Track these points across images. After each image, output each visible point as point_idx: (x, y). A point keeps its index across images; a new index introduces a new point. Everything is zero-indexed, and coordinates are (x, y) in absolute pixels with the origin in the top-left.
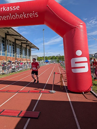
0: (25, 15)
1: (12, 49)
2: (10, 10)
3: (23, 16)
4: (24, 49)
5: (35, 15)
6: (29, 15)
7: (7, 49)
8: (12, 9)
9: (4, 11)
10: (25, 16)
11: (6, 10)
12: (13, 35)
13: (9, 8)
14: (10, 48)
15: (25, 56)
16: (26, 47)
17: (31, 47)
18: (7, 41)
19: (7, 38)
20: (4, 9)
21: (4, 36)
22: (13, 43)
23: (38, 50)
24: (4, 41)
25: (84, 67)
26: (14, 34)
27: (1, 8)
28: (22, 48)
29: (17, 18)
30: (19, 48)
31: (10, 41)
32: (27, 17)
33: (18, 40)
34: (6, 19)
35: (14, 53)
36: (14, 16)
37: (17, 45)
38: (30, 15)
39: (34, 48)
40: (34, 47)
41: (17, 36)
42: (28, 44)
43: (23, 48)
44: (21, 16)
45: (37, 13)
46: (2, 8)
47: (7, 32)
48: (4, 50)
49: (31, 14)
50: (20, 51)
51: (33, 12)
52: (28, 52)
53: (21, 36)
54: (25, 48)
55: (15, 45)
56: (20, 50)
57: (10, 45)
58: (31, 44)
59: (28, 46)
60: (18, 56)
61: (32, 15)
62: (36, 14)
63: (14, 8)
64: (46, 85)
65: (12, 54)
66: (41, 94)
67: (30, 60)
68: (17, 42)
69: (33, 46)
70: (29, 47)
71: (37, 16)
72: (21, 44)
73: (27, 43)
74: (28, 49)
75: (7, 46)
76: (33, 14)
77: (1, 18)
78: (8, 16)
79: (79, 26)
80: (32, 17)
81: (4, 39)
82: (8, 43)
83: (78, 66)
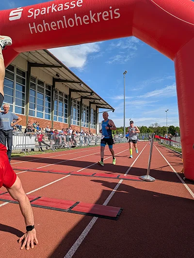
0: (93, 16)
1: (64, 108)
2: (65, 9)
3: (88, 19)
4: (86, 109)
5: (114, 15)
6: (101, 16)
7: (55, 107)
8: (68, 6)
9: (52, 11)
10: (92, 18)
11: (56, 11)
12: (66, 81)
13: (62, 5)
14: (60, 106)
15: (86, 123)
16: (90, 105)
17: (100, 105)
18: (56, 92)
19: (56, 88)
20: (53, 8)
21: (51, 84)
22: (66, 96)
23: (113, 112)
24: (51, 92)
26: (68, 79)
27: (48, 8)
29: (77, 25)
30: (77, 106)
31: (60, 92)
32: (96, 21)
33: (74, 90)
34: (57, 27)
35: (66, 116)
36: (71, 20)
37: (73, 101)
38: (103, 16)
39: (105, 107)
41: (74, 82)
42: (94, 99)
43: (83, 107)
44: (86, 18)
45: (118, 9)
46: (50, 7)
47: (57, 75)
48: (49, 110)
49: (105, 14)
50: (77, 113)
51: (111, 8)
52: (92, 115)
53: (80, 82)
54: (87, 107)
55: (68, 101)
56: (78, 110)
57: (61, 99)
58: (100, 100)
59: (94, 103)
60: (74, 121)
61: (108, 15)
62: (117, 11)
63: (71, 4)
64: (130, 168)
65: (63, 118)
66: (121, 180)
67: (97, 130)
68: (74, 95)
69: (103, 104)
70: (95, 105)
71: (117, 15)
72: (79, 100)
73: (92, 96)
74: (92, 110)
75: (55, 102)
76: (109, 13)
77: (47, 25)
78: (60, 21)
80: (108, 19)
81: (50, 89)
82: (56, 97)
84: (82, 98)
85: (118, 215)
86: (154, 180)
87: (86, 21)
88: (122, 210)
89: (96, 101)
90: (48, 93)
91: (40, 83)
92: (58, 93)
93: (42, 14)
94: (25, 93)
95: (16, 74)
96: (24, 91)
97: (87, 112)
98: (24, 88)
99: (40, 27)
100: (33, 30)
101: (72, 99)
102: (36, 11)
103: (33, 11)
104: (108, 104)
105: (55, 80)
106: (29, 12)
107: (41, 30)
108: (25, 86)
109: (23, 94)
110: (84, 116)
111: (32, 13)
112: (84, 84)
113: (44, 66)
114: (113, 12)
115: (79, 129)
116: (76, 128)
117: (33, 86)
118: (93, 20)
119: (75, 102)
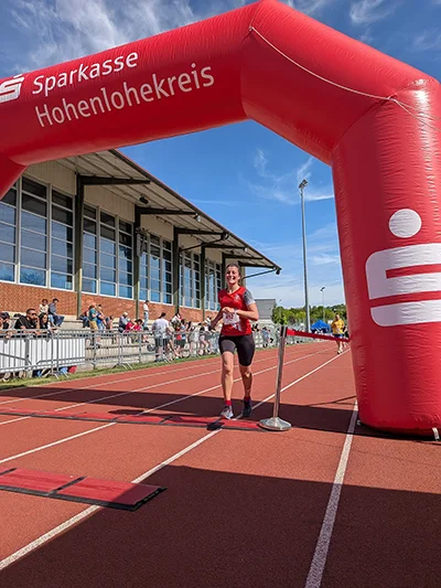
0: (161, 85)
1: (163, 271)
2: (104, 74)
3: (150, 91)
4: (216, 270)
5: (202, 80)
6: (175, 83)
7: (142, 270)
8: (110, 67)
9: (80, 80)
10: (159, 89)
11: (86, 78)
12: (164, 211)
13: (98, 65)
14: (153, 267)
16: (224, 261)
17: (241, 260)
19: (142, 227)
20: (81, 73)
21: (131, 219)
22: (167, 244)
23: (278, 273)
24: (131, 238)
25: (436, 295)
26: (170, 207)
27: (72, 73)
28: (203, 266)
29: (130, 104)
30: (193, 266)
31: (153, 237)
32: (167, 95)
33: (186, 231)
34: (90, 110)
35: (169, 289)
36: (117, 97)
37: (183, 256)
38: (181, 84)
39: (259, 263)
40: (259, 261)
41: (180, 212)
42: (230, 247)
43: (208, 267)
44: (146, 89)
45: (209, 68)
46: (76, 71)
47: (142, 200)
49: (184, 79)
50: (194, 280)
51: (193, 65)
53: (195, 212)
54: (218, 268)
55: (173, 254)
56: (197, 274)
57: (156, 253)
58: (244, 249)
59: (232, 256)
60: (187, 302)
61: (189, 81)
62: (206, 73)
63: (116, 62)
65: (163, 295)
68: (185, 241)
69: (253, 258)
70: (236, 261)
71: (208, 81)
72: (198, 251)
73: (225, 242)
75: (142, 260)
76: (192, 77)
77: (70, 109)
78: (97, 98)
79: (400, 95)
80: (190, 89)
81: (129, 231)
82: (144, 247)
83: (403, 292)
84: (204, 245)
85: (143, 502)
86: (287, 429)
87: (148, 96)
88: (160, 491)
89: (236, 252)
90: (127, 240)
91: (107, 218)
92: (149, 239)
93: (60, 86)
94: (73, 243)
95: (50, 204)
96: (70, 238)
97: (218, 277)
98: (69, 231)
99: (57, 111)
100: (44, 118)
101: (180, 250)
102: (48, 80)
103: (43, 81)
104: (264, 258)
105: (139, 211)
106: (35, 83)
107: (59, 118)
108: (73, 228)
109: (69, 246)
110: (211, 287)
111: (41, 85)
112: (204, 216)
113: (112, 181)
114: (199, 75)
115: (199, 317)
116: (192, 314)
117: (91, 226)
118: (161, 93)
119: (189, 255)
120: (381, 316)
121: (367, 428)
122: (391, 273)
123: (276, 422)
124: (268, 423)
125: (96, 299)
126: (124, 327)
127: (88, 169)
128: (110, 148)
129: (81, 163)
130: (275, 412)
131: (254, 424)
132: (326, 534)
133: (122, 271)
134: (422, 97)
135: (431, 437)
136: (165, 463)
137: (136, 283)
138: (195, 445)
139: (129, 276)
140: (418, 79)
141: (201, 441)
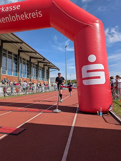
1: (26, 69)
3: (24, 17)
4: (42, 69)
5: (39, 15)
6: (31, 15)
7: (20, 68)
8: (12, 9)
10: (26, 16)
11: (4, 11)
13: (8, 8)
14: (23, 67)
15: (42, 78)
16: (44, 66)
17: (49, 67)
18: (20, 58)
19: (20, 56)
20: (3, 9)
21: (17, 53)
22: (28, 61)
23: (59, 71)
24: (17, 59)
25: (99, 77)
26: (28, 50)
28: (38, 68)
29: (18, 20)
30: (35, 68)
31: (23, 59)
32: (28, 18)
33: (33, 58)
35: (28, 74)
36: (14, 18)
37: (32, 65)
38: (33, 15)
39: (54, 68)
41: (32, 52)
42: (46, 63)
44: (22, 16)
45: (41, 12)
47: (20, 48)
49: (34, 14)
50: (35, 72)
51: (36, 11)
52: (46, 73)
53: (36, 53)
55: (29, 64)
56: (36, 70)
57: (24, 64)
58: (50, 63)
59: (46, 65)
60: (33, 78)
61: (35, 15)
62: (40, 13)
63: (13, 7)
65: (26, 75)
66: (41, 113)
67: (49, 82)
68: (33, 61)
69: (52, 66)
70: (47, 67)
71: (41, 15)
72: (37, 63)
73: (44, 61)
74: (45, 69)
75: (20, 65)
76: (36, 14)
78: (7, 17)
79: (92, 24)
80: (35, 17)
81: (16, 57)
82: (21, 62)
83: (91, 76)
84: (39, 62)
85: (20, 133)
86: (60, 112)
87: (22, 18)
88: (25, 130)
89: (48, 64)
90: (16, 59)
91: (10, 53)
92: (22, 59)
97: (42, 71)
101: (32, 63)
104: (55, 66)
105: (20, 51)
110: (40, 74)
112: (39, 54)
113: (12, 42)
114: (38, 13)
115: (37, 82)
116: (35, 81)
117: (5, 55)
118: (27, 18)
119: (34, 65)
120: (85, 82)
121: (81, 112)
122: (88, 71)
123: (57, 110)
124: (55, 111)
125: (6, 76)
126: (15, 84)
127: (4, 38)
128: (11, 32)
129: (2, 36)
130: (57, 108)
131: (51, 111)
132: (69, 139)
133: (14, 68)
134: (97, 25)
135: (96, 114)
136: (26, 122)
137: (18, 72)
138: (35, 117)
139: (16, 70)
140: (97, 20)
141: (36, 116)
